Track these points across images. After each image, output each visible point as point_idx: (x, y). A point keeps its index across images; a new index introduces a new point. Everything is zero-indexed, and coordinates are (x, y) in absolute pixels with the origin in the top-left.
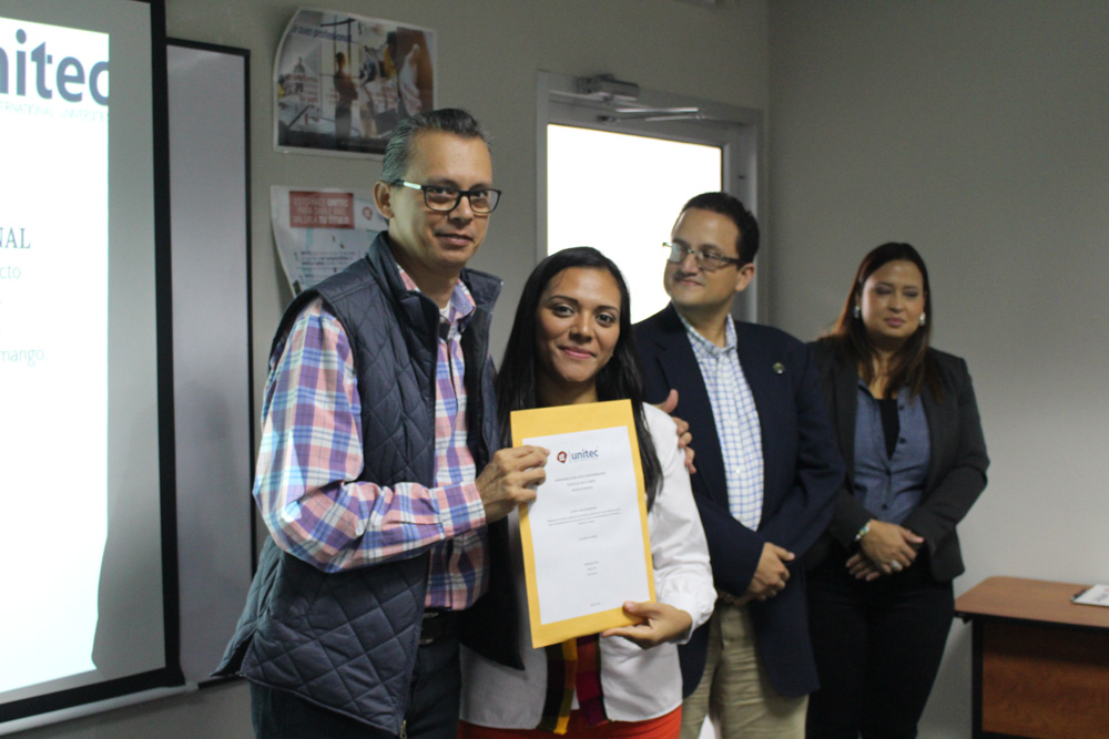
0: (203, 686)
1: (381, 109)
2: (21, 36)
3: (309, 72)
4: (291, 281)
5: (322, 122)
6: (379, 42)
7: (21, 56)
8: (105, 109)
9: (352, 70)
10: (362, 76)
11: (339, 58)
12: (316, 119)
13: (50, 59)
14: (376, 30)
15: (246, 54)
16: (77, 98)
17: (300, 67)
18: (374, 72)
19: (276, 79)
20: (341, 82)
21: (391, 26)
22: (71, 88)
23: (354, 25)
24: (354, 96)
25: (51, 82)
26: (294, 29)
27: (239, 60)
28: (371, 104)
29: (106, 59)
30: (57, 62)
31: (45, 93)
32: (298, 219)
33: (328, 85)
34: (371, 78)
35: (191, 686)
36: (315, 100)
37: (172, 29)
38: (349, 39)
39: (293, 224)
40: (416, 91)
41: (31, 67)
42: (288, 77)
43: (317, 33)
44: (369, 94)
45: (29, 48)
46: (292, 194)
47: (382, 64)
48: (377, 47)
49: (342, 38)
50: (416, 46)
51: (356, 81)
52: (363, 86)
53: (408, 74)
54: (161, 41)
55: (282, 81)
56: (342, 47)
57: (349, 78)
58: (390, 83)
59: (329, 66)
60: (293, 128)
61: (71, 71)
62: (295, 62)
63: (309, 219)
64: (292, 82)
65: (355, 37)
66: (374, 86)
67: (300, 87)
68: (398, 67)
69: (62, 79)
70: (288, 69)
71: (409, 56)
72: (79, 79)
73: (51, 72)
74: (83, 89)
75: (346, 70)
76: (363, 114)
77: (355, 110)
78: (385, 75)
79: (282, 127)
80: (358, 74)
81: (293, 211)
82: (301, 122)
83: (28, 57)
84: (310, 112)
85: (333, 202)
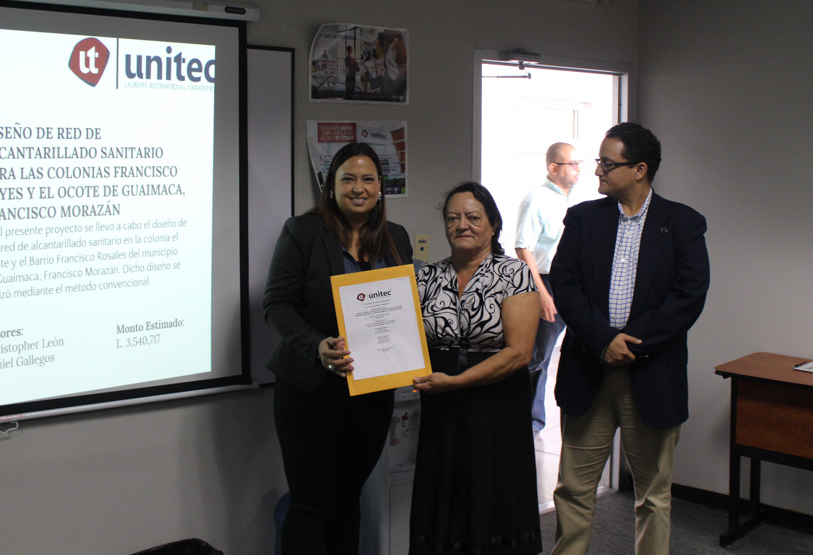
0: (262, 386)
1: (374, 76)
2: (169, 50)
3: (330, 58)
4: (316, 172)
5: (338, 84)
6: (373, 39)
7: (169, 60)
8: (213, 85)
9: (356, 55)
10: (362, 58)
11: (349, 49)
12: (334, 83)
13: (184, 60)
14: (372, 31)
15: (292, 51)
16: (198, 79)
17: (325, 56)
18: (369, 55)
19: (310, 63)
20: (349, 62)
21: (381, 29)
22: (195, 75)
23: (358, 31)
24: (358, 70)
25: (184, 72)
26: (320, 36)
27: (289, 54)
28: (367, 73)
29: (213, 58)
30: (187, 61)
31: (181, 78)
32: (322, 138)
33: (342, 64)
34: (368, 59)
35: (255, 385)
36: (333, 73)
37: (250, 39)
38: (355, 38)
39: (319, 141)
40: (396, 65)
41: (174, 65)
42: (318, 61)
43: (335, 37)
44: (367, 68)
45: (173, 55)
46: (319, 124)
47: (374, 51)
48: (371, 41)
49: (350, 38)
50: (396, 40)
51: (359, 61)
52: (363, 63)
53: (391, 55)
54: (244, 46)
55: (314, 63)
56: (350, 43)
57: (355, 60)
58: (379, 61)
59: (342, 54)
60: (321, 89)
61: (195, 66)
62: (322, 52)
63: (329, 138)
64: (320, 64)
65: (358, 36)
66: (369, 64)
67: (324, 66)
68: (385, 52)
69: (190, 70)
70: (318, 56)
71: (392, 46)
72: (199, 70)
73: (184, 67)
74: (202, 75)
75: (352, 55)
76: (362, 79)
77: (358, 78)
78: (376, 56)
79: (314, 88)
80: (359, 57)
81: (320, 133)
82: (326, 85)
83: (173, 60)
84: (331, 80)
85: (343, 128)
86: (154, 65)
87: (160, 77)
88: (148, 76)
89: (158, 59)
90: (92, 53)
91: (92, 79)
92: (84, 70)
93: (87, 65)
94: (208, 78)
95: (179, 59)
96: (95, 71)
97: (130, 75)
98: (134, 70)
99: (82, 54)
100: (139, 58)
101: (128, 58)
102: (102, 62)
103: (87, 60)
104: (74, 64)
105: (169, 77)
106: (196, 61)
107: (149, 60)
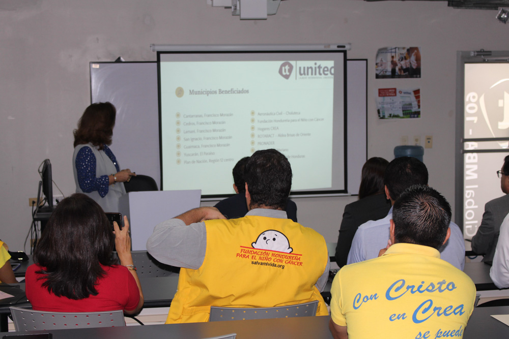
1: (404, 67)
2: (316, 64)
3: (384, 62)
7: (315, 68)
8: (333, 76)
10: (399, 60)
11: (393, 57)
12: (386, 72)
13: (321, 68)
14: (403, 49)
16: (327, 74)
17: (381, 61)
18: (403, 59)
20: (393, 62)
22: (326, 73)
23: (397, 49)
24: (397, 65)
25: (322, 72)
26: (379, 53)
27: (365, 61)
28: (401, 66)
29: (333, 66)
30: (323, 68)
31: (320, 74)
32: (381, 95)
35: (349, 194)
36: (386, 68)
37: (348, 57)
38: (395, 52)
39: (379, 96)
40: (415, 62)
41: (318, 70)
42: (378, 63)
43: (386, 52)
44: (401, 64)
45: (317, 66)
46: (379, 89)
47: (405, 57)
48: (403, 53)
49: (393, 52)
50: (416, 51)
51: (397, 62)
52: (399, 63)
53: (413, 58)
54: (346, 60)
57: (395, 61)
60: (379, 75)
61: (326, 69)
62: (380, 59)
63: (384, 95)
65: (397, 51)
67: (381, 65)
68: (410, 57)
69: (324, 71)
70: (378, 61)
71: (413, 54)
72: (328, 71)
73: (322, 70)
74: (328, 72)
75: (394, 59)
76: (399, 69)
79: (376, 74)
81: (380, 93)
82: (382, 73)
83: (317, 68)
84: (384, 70)
85: (390, 90)
86: (310, 70)
87: (312, 74)
88: (308, 74)
89: (311, 68)
90: (287, 67)
91: (287, 77)
92: (284, 73)
93: (285, 71)
94: (331, 74)
95: (319, 67)
96: (288, 73)
97: (301, 74)
98: (302, 72)
99: (283, 68)
100: (304, 68)
101: (300, 68)
102: (290, 70)
103: (285, 70)
104: (280, 72)
105: (315, 74)
106: (326, 67)
107: (308, 68)
